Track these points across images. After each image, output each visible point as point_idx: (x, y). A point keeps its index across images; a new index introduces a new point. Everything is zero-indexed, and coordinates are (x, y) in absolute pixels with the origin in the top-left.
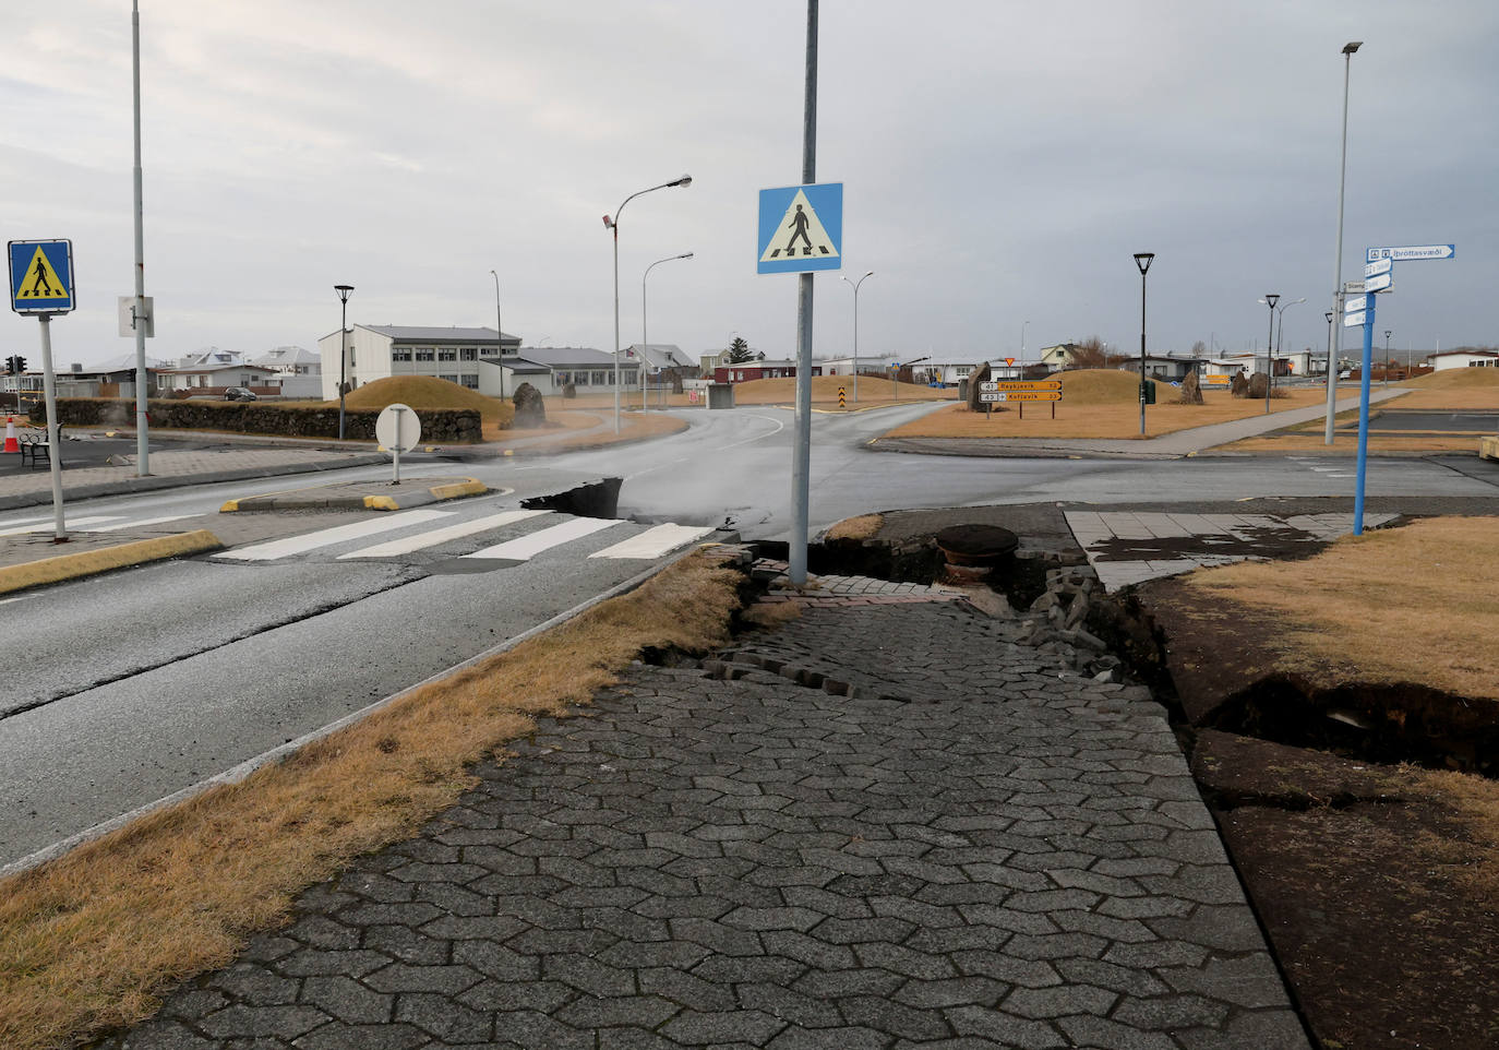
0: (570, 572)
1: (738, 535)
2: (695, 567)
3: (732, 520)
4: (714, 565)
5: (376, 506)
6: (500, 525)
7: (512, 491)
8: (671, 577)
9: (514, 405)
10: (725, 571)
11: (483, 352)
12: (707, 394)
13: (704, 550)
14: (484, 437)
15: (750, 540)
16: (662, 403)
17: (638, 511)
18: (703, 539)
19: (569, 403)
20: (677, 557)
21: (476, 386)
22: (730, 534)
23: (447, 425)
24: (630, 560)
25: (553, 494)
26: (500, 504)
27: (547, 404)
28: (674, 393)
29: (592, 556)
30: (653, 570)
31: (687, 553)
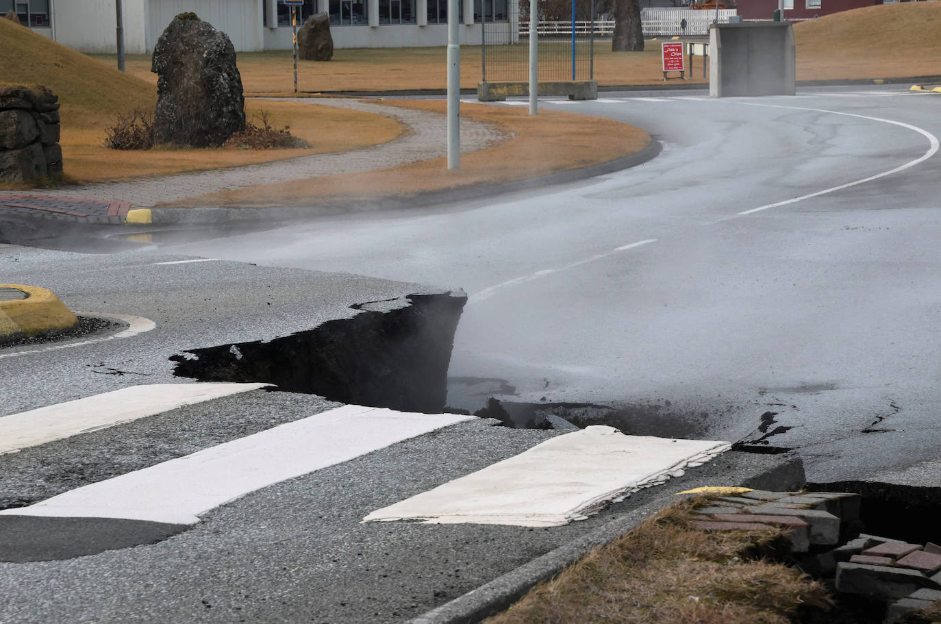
0: (312, 561)
1: (797, 466)
2: (671, 555)
3: (781, 420)
4: (726, 548)
6: (113, 423)
7: (150, 326)
8: (599, 581)
9: (154, 79)
10: (760, 569)
12: (713, 49)
13: (698, 505)
14: (68, 169)
15: (833, 478)
16: (581, 79)
17: (510, 390)
18: (694, 473)
19: (316, 74)
20: (619, 524)
21: (43, 20)
22: (772, 461)
24: (485, 529)
25: (267, 339)
26: (113, 362)
27: (252, 77)
28: (616, 47)
29: (374, 516)
30: (551, 560)
31: (647, 515)
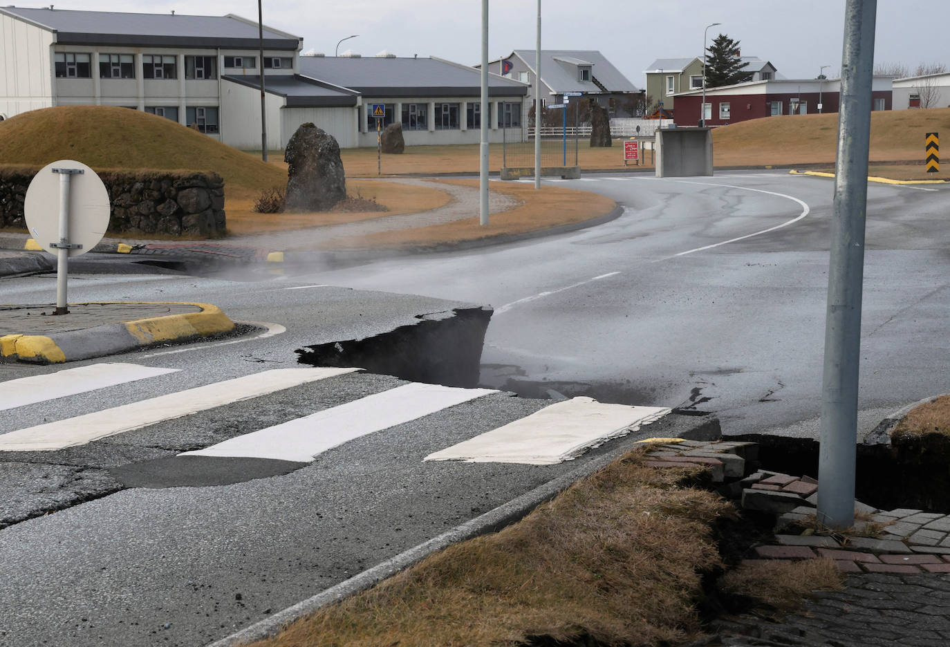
0: (389, 487)
1: (716, 424)
2: (631, 484)
3: (705, 393)
4: (668, 480)
5: (21, 357)
6: (258, 394)
7: (282, 330)
8: (583, 501)
9: (286, 166)
10: (691, 494)
11: (229, 62)
12: (658, 146)
13: (649, 450)
14: (229, 226)
15: (739, 432)
16: (569, 165)
17: (523, 373)
18: (646, 429)
19: (394, 163)
20: (597, 462)
21: (214, 129)
22: (699, 421)
23: (161, 200)
24: (505, 466)
25: (359, 338)
26: (258, 354)
27: (350, 165)
28: (593, 144)
29: (431, 457)
30: (550, 487)
31: (615, 457)
